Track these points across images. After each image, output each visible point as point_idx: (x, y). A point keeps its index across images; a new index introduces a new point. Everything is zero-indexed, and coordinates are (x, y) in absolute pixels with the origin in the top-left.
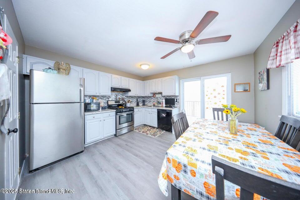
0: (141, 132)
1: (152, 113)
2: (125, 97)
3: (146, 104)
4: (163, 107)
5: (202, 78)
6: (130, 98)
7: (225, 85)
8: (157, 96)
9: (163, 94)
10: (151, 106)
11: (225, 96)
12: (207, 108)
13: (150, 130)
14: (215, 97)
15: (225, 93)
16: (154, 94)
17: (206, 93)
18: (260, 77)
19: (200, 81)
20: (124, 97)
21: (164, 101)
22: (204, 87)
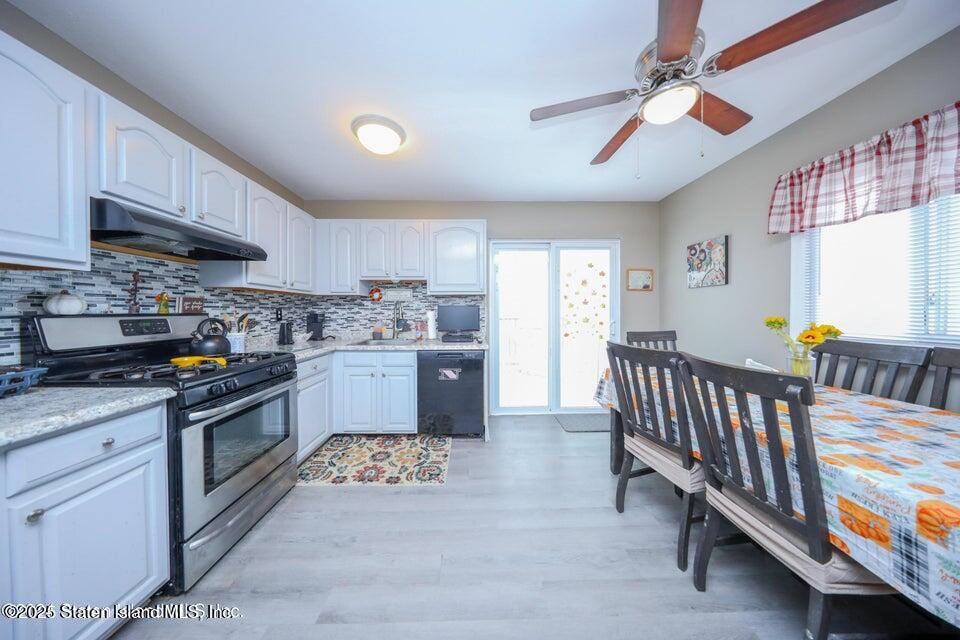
0: (351, 483)
1: (385, 370)
2: (207, 296)
3: (326, 332)
4: (432, 341)
5: (555, 243)
6: (239, 299)
7: (607, 271)
8: (390, 295)
9: (432, 289)
10: (365, 343)
11: (607, 301)
12: (566, 335)
13: (388, 455)
14: (585, 303)
15: (607, 291)
16: (375, 287)
17: (564, 291)
18: (695, 258)
19: (546, 253)
20: (199, 292)
21: (431, 317)
22: (559, 271)
